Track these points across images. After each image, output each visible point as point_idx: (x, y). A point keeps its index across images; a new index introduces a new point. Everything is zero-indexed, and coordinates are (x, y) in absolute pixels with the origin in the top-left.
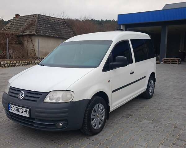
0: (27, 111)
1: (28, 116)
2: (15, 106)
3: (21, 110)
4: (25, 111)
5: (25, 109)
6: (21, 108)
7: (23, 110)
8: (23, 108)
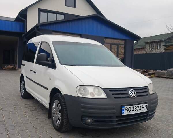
0: (146, 106)
1: (146, 110)
2: (131, 107)
3: (139, 107)
4: (143, 107)
5: (143, 105)
6: (139, 105)
7: (142, 106)
8: (141, 105)
